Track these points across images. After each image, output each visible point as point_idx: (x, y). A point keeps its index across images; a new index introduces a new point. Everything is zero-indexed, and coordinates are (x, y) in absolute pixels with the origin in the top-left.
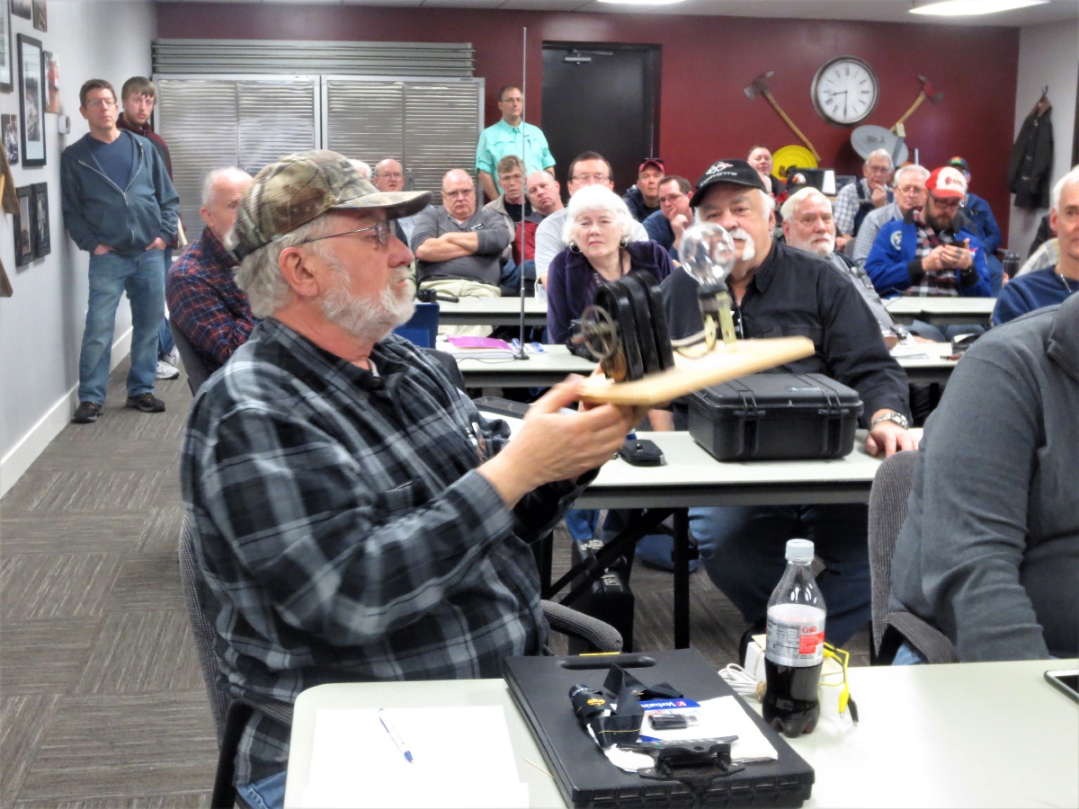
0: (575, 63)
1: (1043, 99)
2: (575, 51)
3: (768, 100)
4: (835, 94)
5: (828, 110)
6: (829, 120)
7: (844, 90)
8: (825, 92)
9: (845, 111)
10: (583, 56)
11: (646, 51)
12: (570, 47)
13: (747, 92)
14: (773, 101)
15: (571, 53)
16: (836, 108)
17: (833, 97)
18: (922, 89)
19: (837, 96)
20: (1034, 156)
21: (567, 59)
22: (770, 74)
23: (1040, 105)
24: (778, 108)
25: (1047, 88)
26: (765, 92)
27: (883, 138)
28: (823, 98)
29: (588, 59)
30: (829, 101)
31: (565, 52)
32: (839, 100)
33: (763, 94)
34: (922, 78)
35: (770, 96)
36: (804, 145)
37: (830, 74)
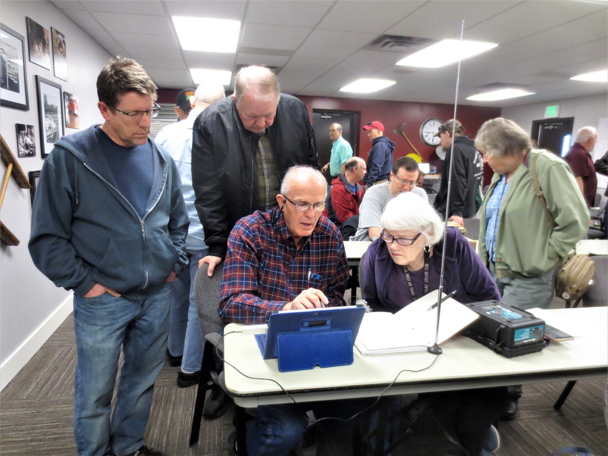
0: (325, 118)
2: (325, 113)
3: (403, 135)
4: (429, 133)
5: (426, 139)
6: (427, 144)
8: (425, 132)
9: (433, 140)
10: (328, 115)
11: (352, 114)
12: (322, 112)
13: (395, 131)
14: (405, 136)
15: (323, 114)
16: (429, 139)
21: (322, 117)
22: (404, 124)
24: (407, 138)
26: (402, 131)
28: (424, 134)
29: (330, 117)
30: (427, 136)
31: (320, 114)
32: (430, 136)
33: (400, 132)
35: (404, 134)
36: (416, 153)
37: (427, 125)
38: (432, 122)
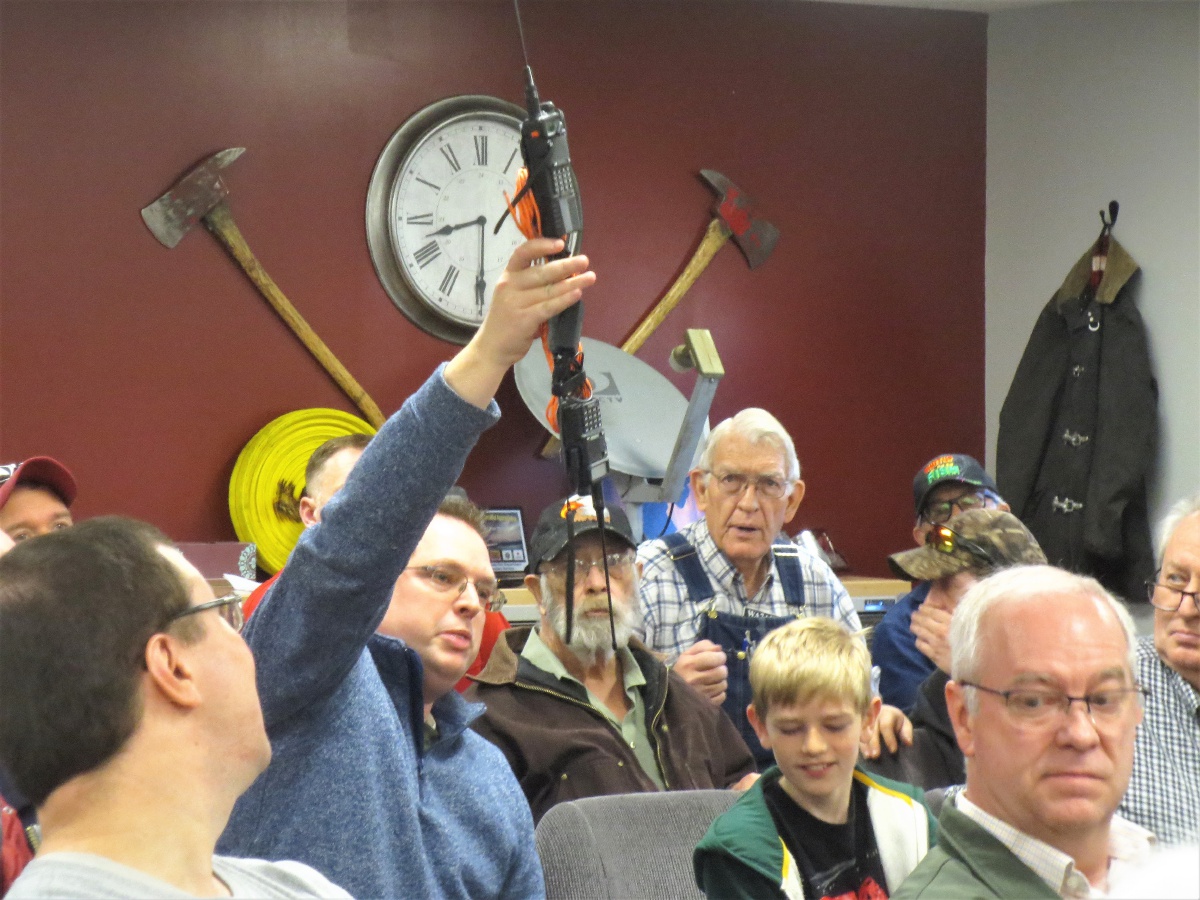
1: (1104, 245)
3: (227, 250)
4: (447, 230)
5: (426, 281)
6: (432, 317)
7: (474, 218)
8: (412, 221)
9: (481, 288)
13: (155, 216)
14: (244, 252)
16: (451, 274)
17: (441, 240)
18: (713, 215)
19: (455, 234)
20: (1093, 430)
22: (233, 154)
23: (1098, 264)
24: (262, 278)
25: (1114, 208)
26: (217, 217)
27: (609, 375)
28: (409, 240)
30: (428, 253)
32: (459, 249)
33: (204, 221)
34: (712, 176)
35: (233, 236)
36: (354, 407)
37: (426, 159)
38: (460, 135)
